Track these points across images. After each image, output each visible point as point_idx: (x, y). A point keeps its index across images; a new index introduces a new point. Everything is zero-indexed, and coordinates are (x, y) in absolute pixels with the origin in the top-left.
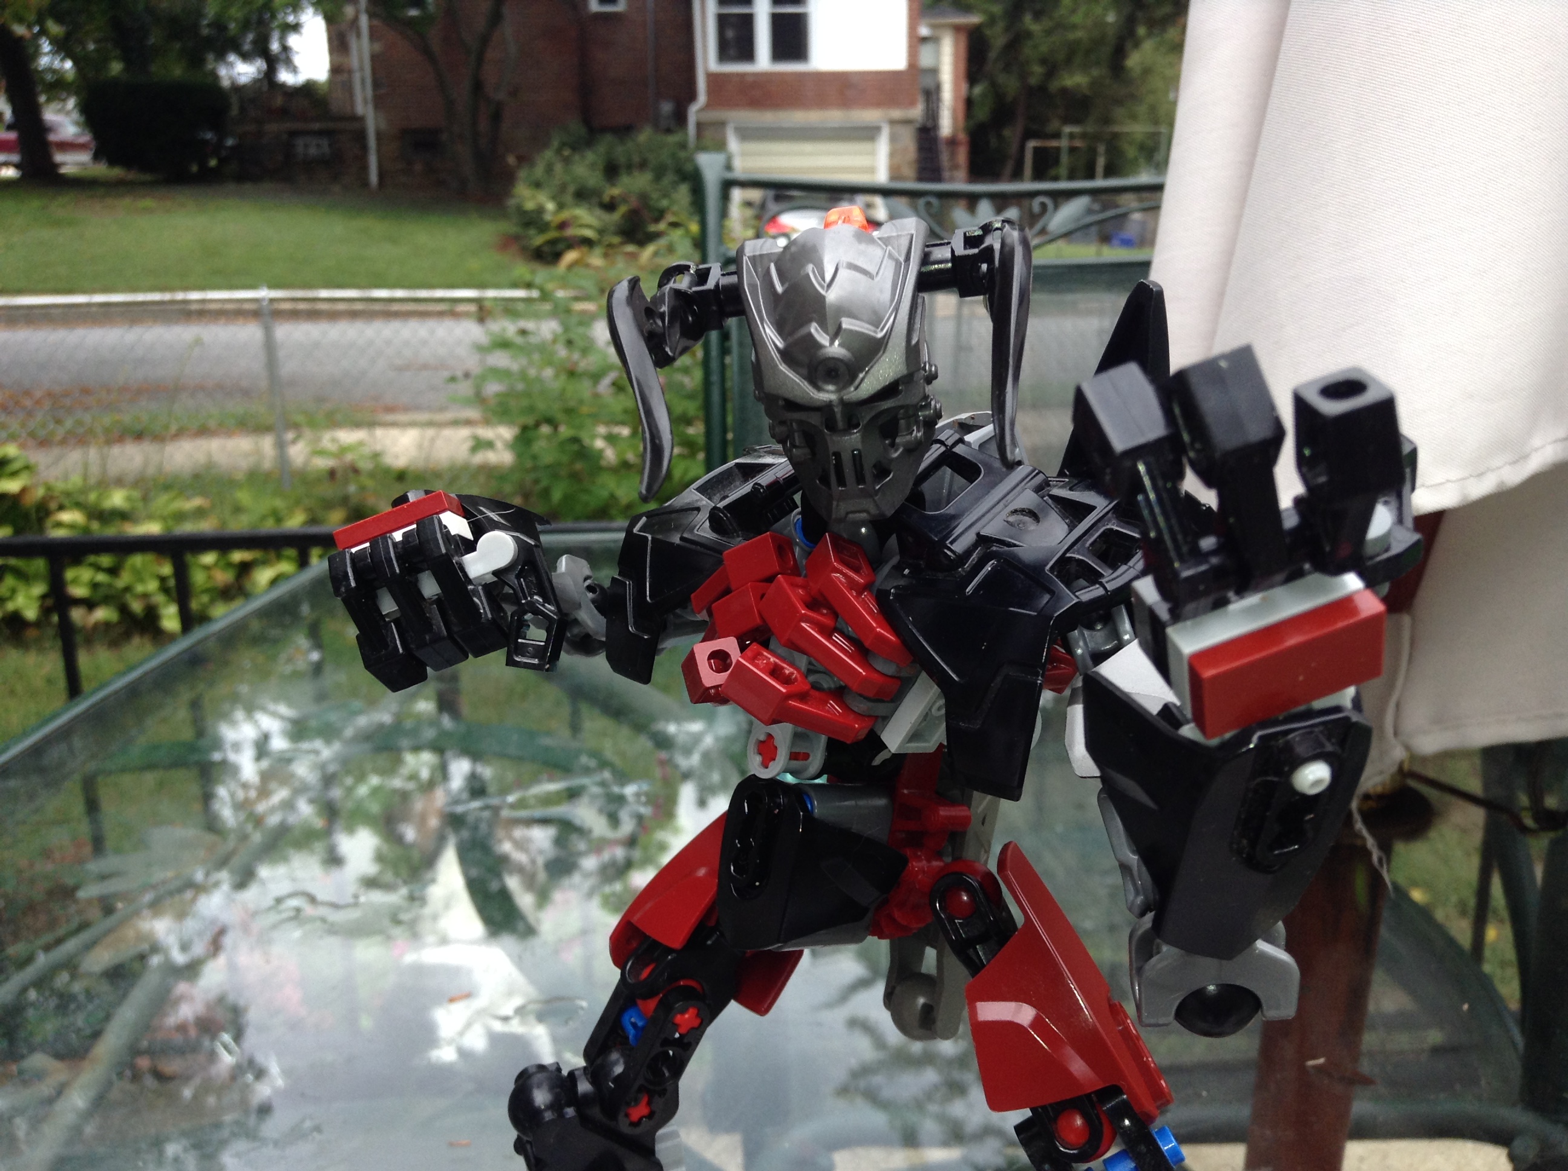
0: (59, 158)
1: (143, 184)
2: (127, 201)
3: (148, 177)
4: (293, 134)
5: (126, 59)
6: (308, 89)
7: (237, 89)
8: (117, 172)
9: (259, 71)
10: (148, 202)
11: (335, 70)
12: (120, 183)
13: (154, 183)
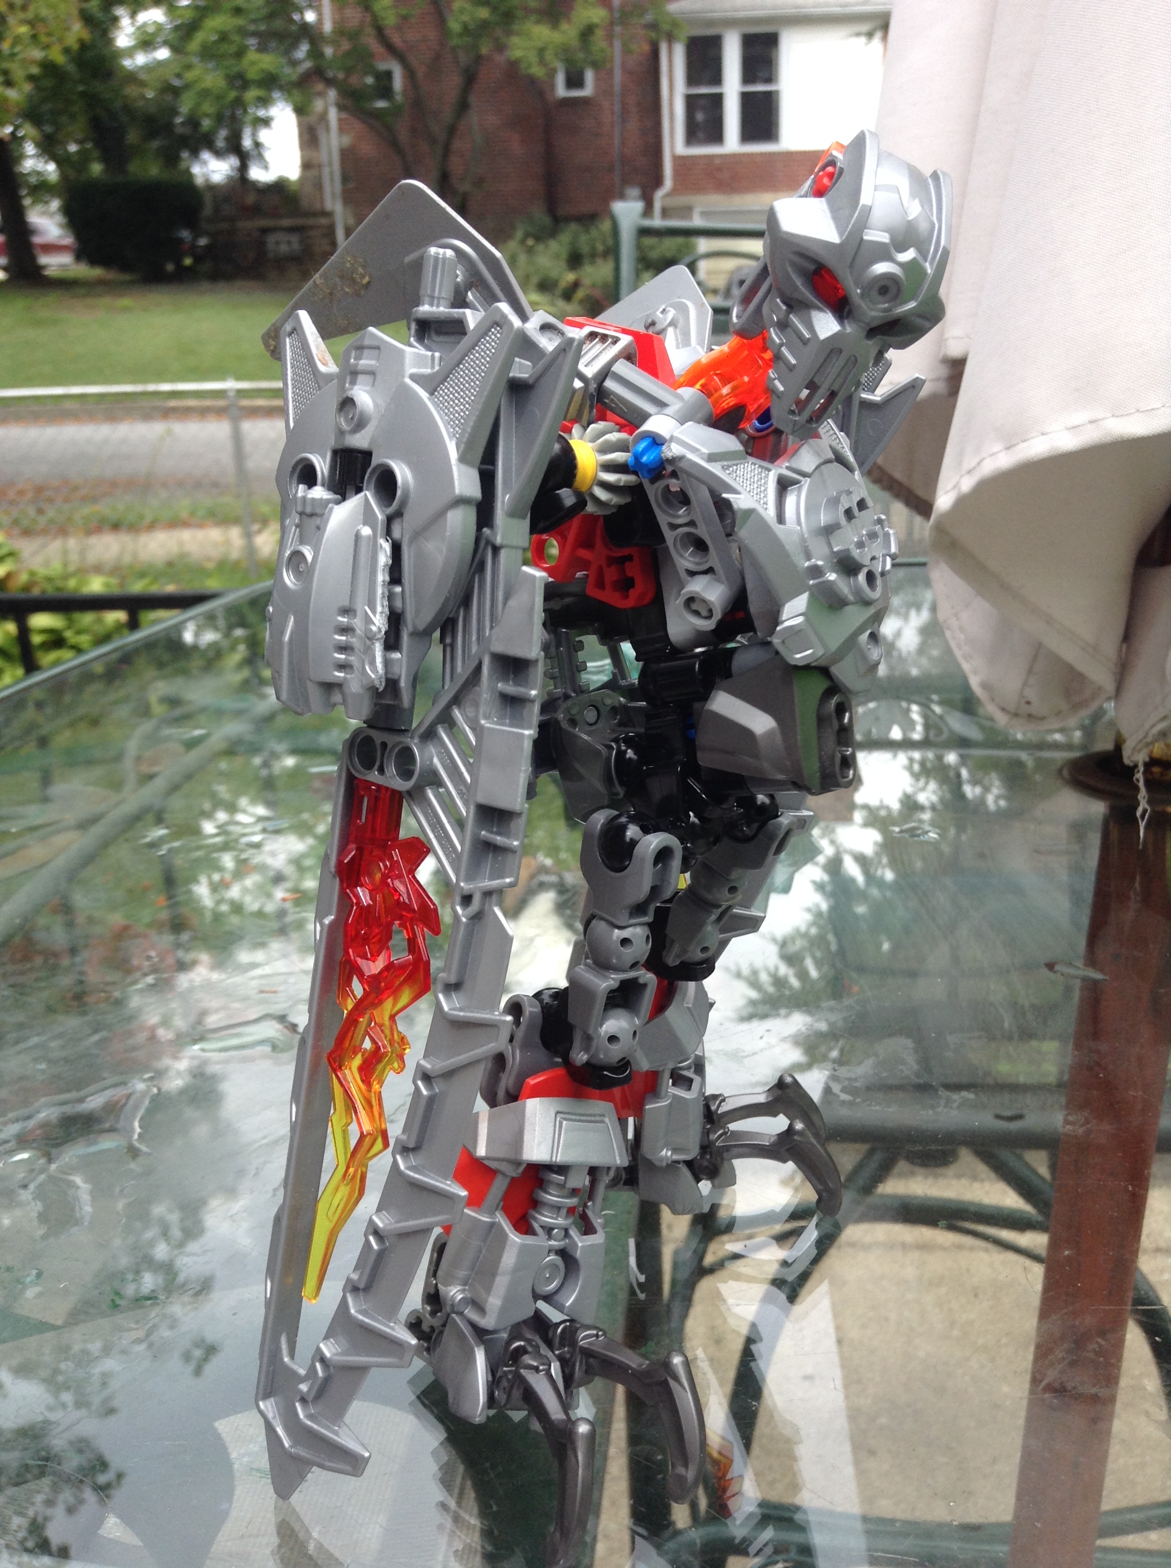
0: (44, 260)
1: (123, 284)
2: (107, 300)
3: (127, 277)
4: (265, 231)
5: (106, 160)
6: (279, 187)
7: (211, 188)
8: (97, 272)
9: (232, 168)
10: (126, 301)
11: (307, 165)
12: (100, 283)
13: (132, 283)
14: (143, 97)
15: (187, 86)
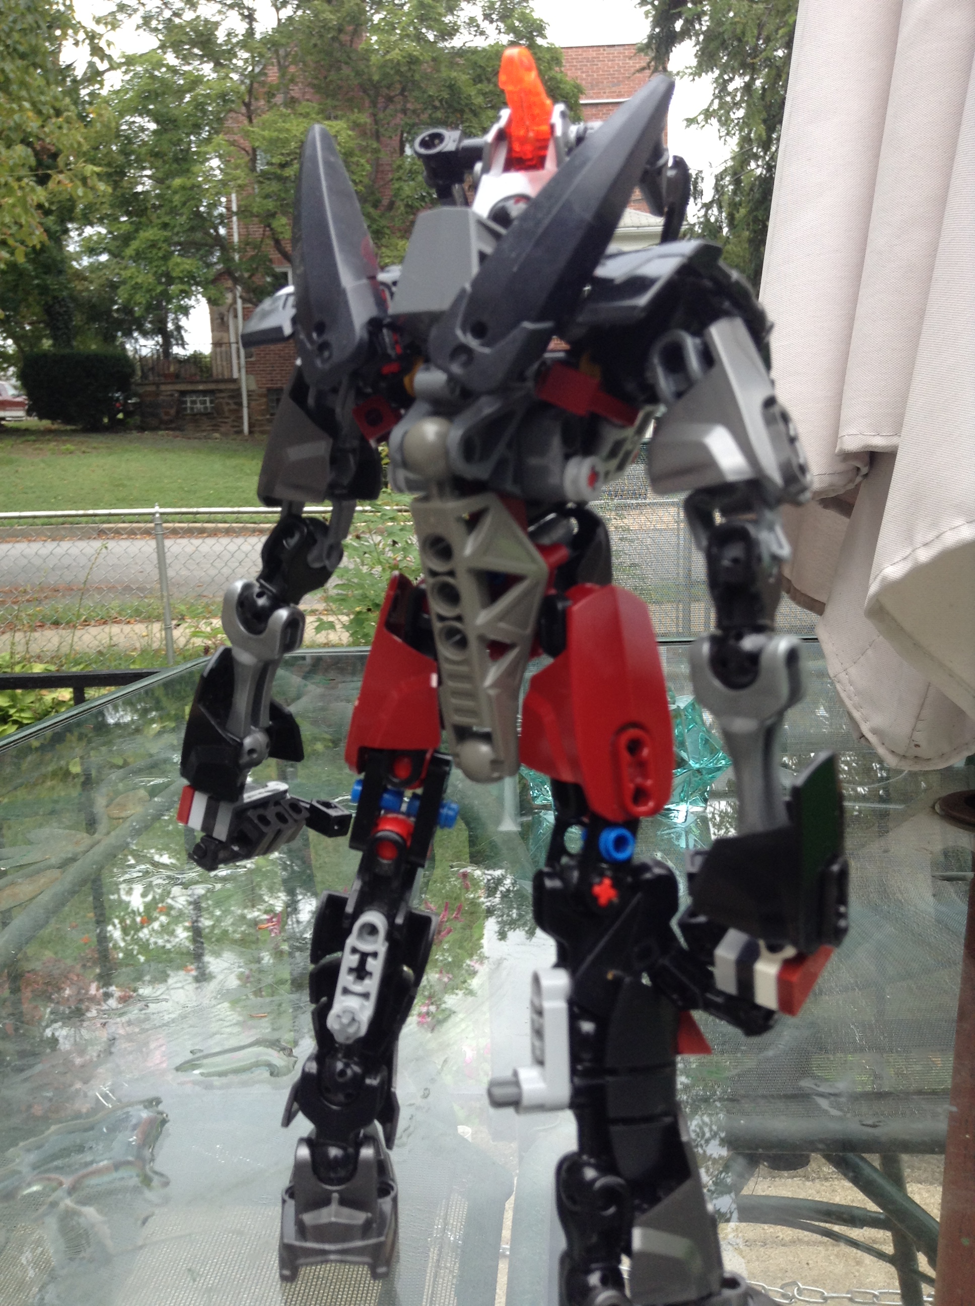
1: (65, 432)
2: (52, 445)
3: (69, 427)
4: (183, 393)
5: (55, 338)
6: (196, 359)
7: (143, 359)
8: (46, 423)
9: (158, 345)
10: (68, 446)
11: (217, 344)
12: (49, 432)
13: (74, 431)
14: (87, 289)
15: (124, 282)
